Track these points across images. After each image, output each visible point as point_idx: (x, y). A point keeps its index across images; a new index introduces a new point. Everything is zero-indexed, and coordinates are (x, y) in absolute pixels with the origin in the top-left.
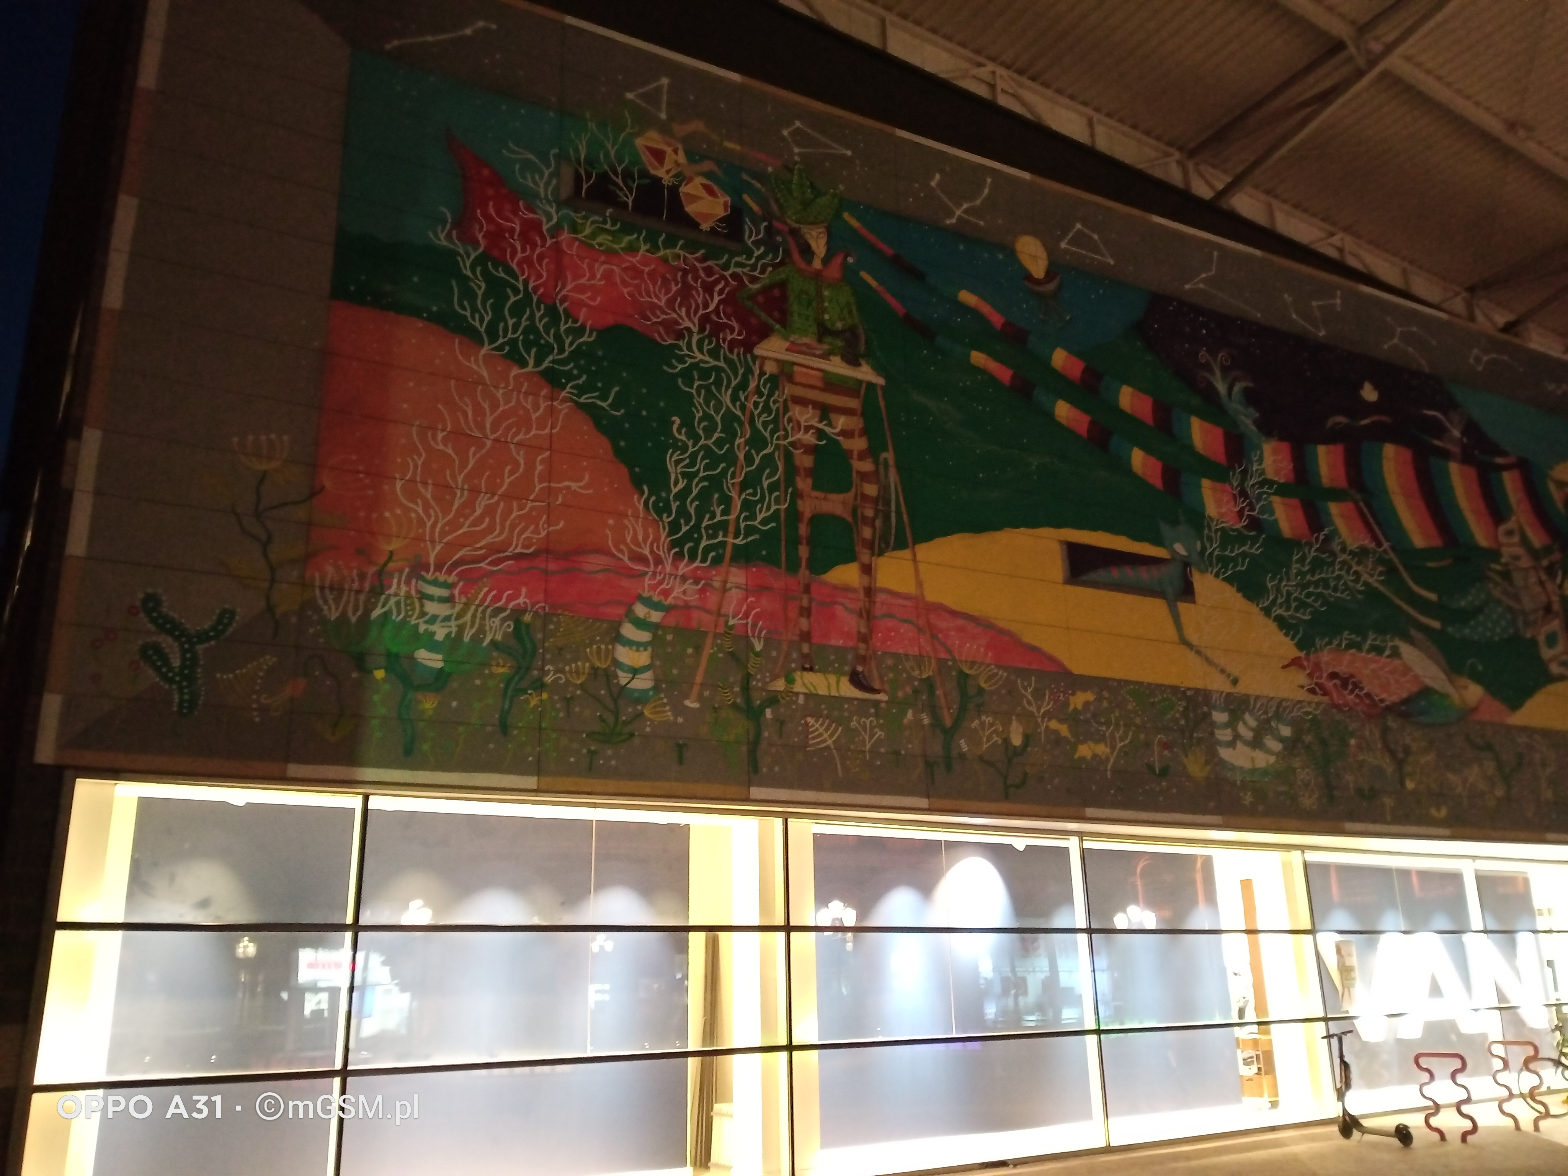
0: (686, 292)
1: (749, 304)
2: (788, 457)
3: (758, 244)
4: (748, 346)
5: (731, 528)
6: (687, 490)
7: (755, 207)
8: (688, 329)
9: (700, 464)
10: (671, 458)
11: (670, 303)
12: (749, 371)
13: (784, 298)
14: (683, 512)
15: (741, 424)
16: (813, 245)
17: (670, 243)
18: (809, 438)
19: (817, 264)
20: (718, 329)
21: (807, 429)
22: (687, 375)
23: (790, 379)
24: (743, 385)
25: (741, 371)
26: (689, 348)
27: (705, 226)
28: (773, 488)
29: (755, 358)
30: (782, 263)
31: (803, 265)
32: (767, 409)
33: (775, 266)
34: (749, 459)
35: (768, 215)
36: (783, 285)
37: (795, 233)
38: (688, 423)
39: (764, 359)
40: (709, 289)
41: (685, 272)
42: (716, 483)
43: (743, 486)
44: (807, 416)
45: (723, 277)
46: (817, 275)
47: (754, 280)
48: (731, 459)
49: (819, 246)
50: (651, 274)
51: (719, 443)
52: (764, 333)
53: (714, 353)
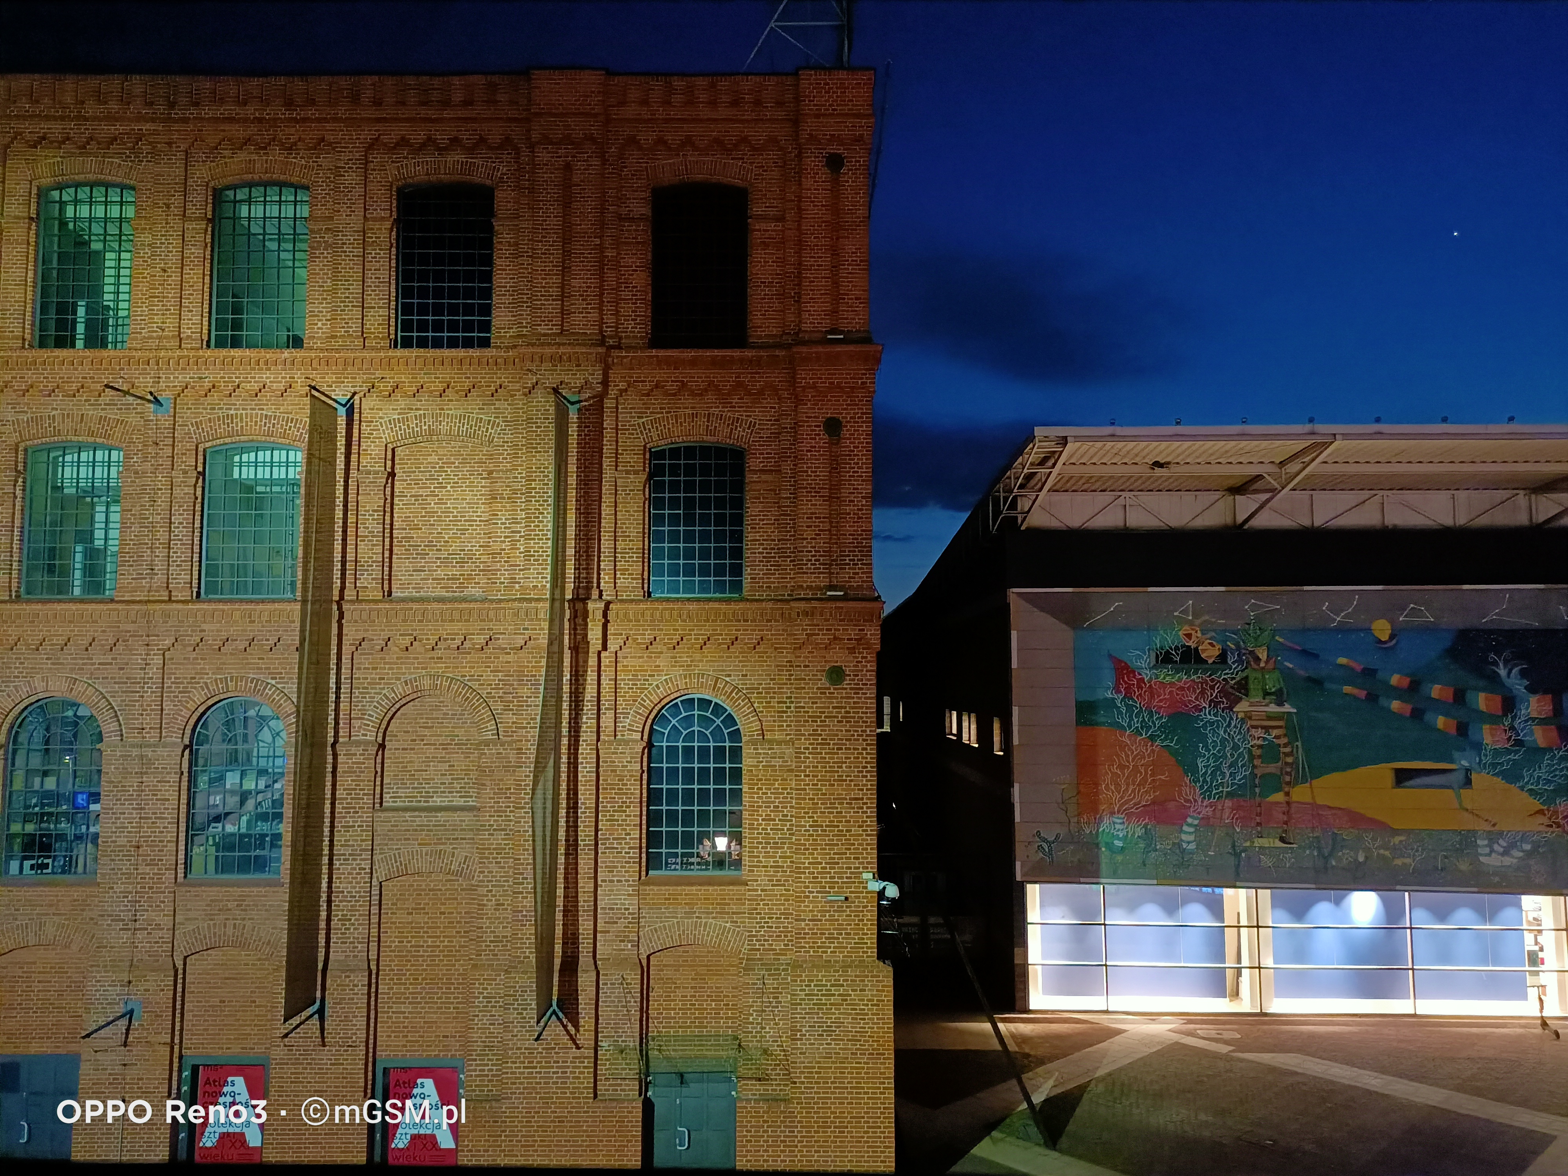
0: (1203, 692)
1: (1231, 690)
2: (1250, 752)
3: (1234, 663)
4: (1231, 708)
5: (1225, 785)
6: (1206, 773)
7: (1233, 646)
8: (1205, 707)
9: (1211, 761)
10: (1199, 761)
11: (1196, 699)
12: (1231, 719)
13: (1247, 683)
14: (1205, 781)
15: (1228, 742)
16: (1260, 656)
17: (1196, 673)
18: (1260, 742)
19: (1262, 665)
20: (1217, 704)
21: (1258, 738)
22: (1205, 726)
23: (1250, 718)
24: (1229, 725)
25: (1228, 719)
26: (1205, 715)
27: (1210, 661)
28: (1242, 766)
29: (1234, 712)
30: (1246, 668)
31: (1256, 667)
32: (1240, 733)
33: (1242, 671)
34: (1232, 755)
35: (1238, 648)
36: (1247, 678)
37: (1252, 653)
38: (1206, 746)
39: (1238, 712)
40: (1212, 688)
41: (1202, 683)
42: (1218, 768)
43: (1230, 767)
44: (1259, 733)
45: (1219, 681)
46: (1263, 668)
47: (1233, 679)
48: (1225, 757)
49: (1263, 655)
50: (1188, 689)
51: (1219, 751)
52: (1238, 700)
53: (1215, 715)
